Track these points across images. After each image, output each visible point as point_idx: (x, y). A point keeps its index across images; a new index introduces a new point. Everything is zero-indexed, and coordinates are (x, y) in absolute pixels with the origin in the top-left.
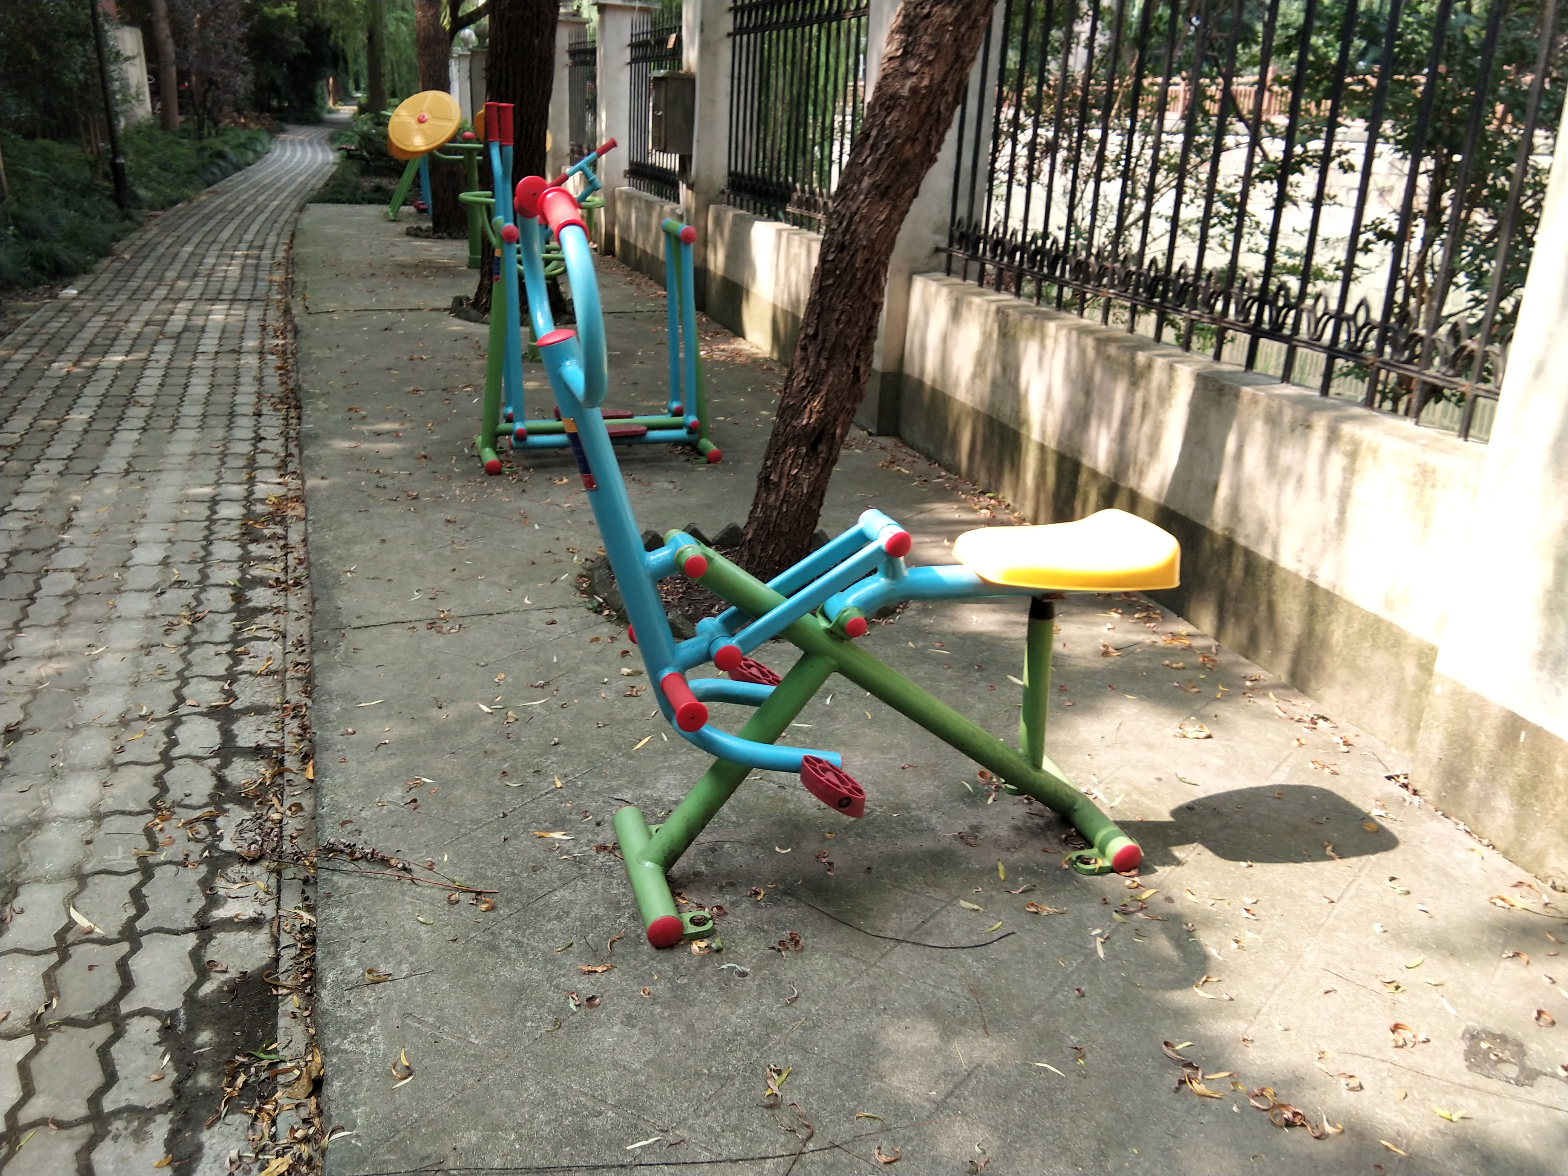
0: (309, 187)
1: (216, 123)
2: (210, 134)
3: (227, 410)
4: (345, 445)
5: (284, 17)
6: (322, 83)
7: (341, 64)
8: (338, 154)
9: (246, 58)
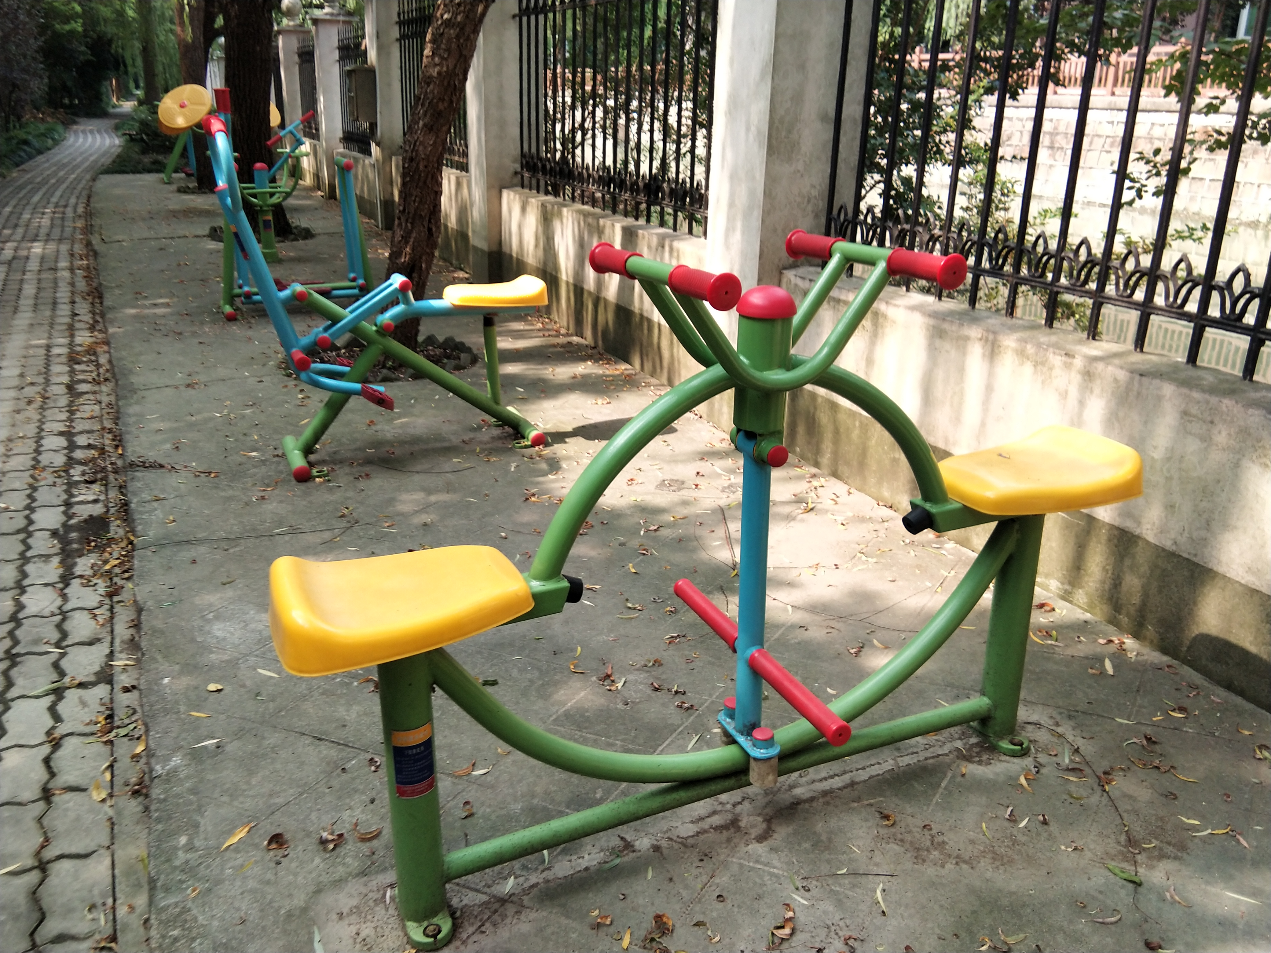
0: (100, 164)
1: (19, 118)
2: (14, 127)
3: (51, 301)
4: (133, 311)
5: (72, 32)
6: (107, 83)
7: (122, 68)
8: (122, 140)
9: (42, 66)
